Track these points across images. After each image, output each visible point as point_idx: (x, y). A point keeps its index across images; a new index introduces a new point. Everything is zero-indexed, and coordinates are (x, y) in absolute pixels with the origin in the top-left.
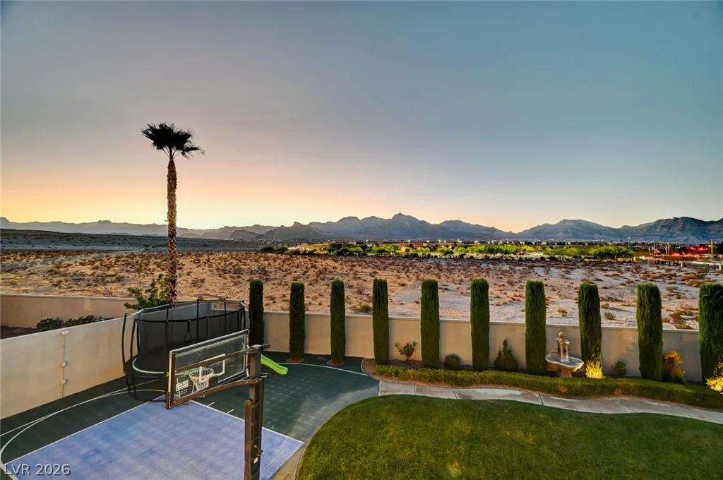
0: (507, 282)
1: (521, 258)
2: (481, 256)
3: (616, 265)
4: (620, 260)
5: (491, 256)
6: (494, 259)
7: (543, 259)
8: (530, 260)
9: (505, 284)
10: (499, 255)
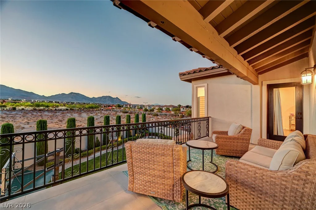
0: (58, 121)
1: (56, 109)
2: (31, 108)
3: (95, 111)
4: (95, 109)
5: (37, 108)
6: (40, 110)
7: (67, 109)
8: (61, 110)
9: (57, 121)
10: (42, 108)
